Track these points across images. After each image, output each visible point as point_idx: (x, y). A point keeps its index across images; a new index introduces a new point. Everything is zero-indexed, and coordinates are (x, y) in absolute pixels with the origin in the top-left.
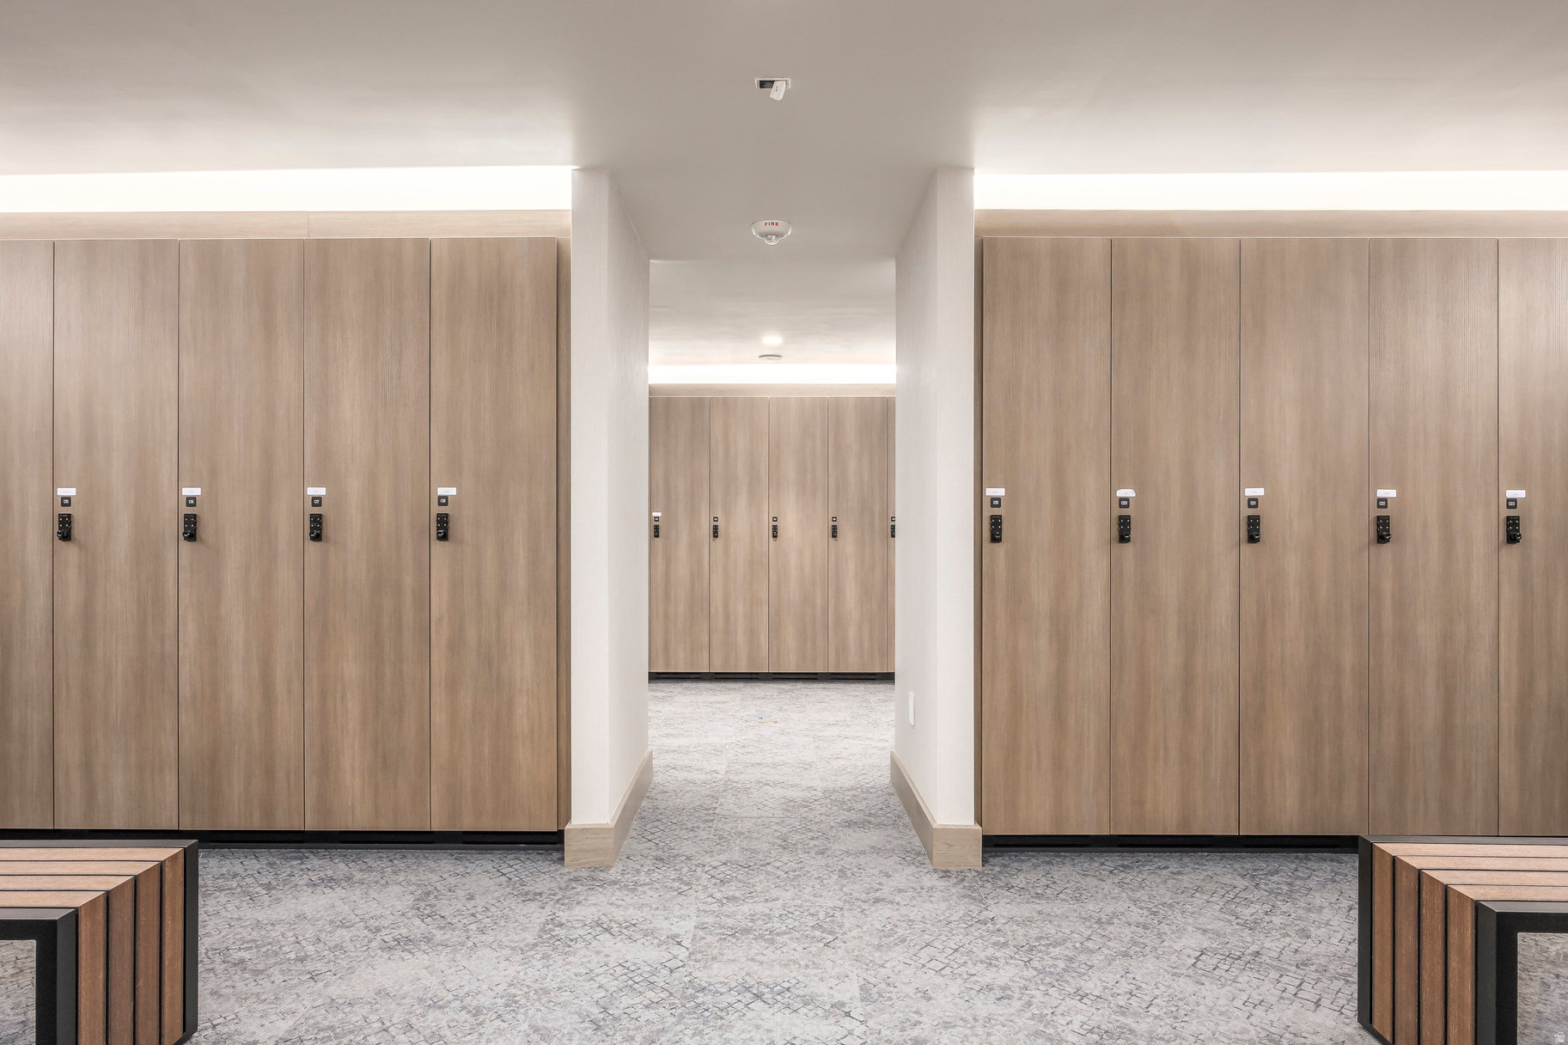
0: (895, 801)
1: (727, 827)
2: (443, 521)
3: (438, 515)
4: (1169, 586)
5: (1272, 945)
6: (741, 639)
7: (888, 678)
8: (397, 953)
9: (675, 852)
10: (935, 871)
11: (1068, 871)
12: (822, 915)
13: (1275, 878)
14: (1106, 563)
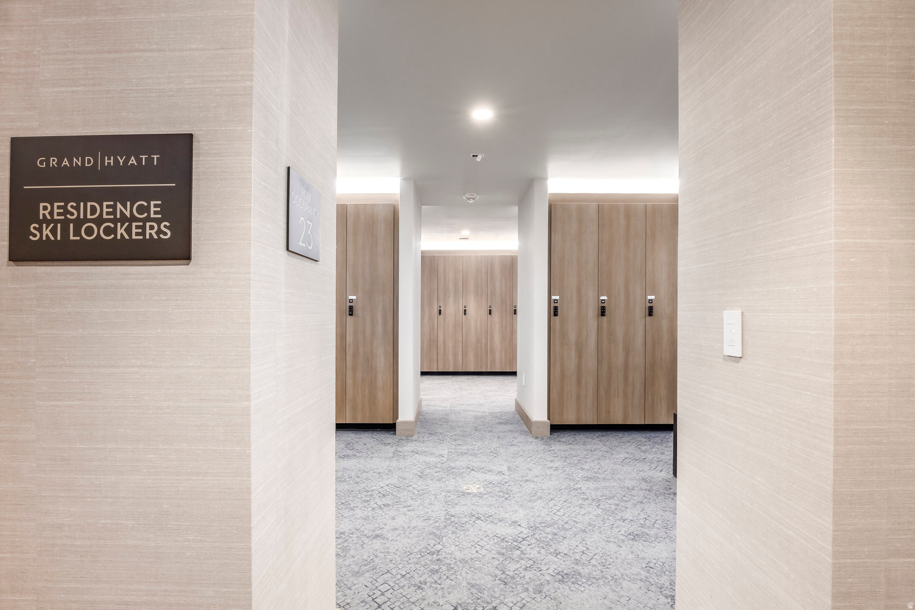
0: (517, 416)
1: (454, 424)
2: (351, 308)
3: (349, 306)
4: (620, 332)
5: (650, 457)
6: (451, 357)
7: (514, 374)
8: (346, 459)
9: (436, 432)
10: (533, 437)
11: (581, 437)
12: (492, 449)
13: (657, 439)
14: (596, 324)
